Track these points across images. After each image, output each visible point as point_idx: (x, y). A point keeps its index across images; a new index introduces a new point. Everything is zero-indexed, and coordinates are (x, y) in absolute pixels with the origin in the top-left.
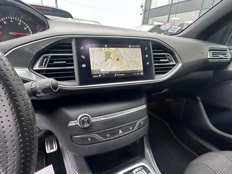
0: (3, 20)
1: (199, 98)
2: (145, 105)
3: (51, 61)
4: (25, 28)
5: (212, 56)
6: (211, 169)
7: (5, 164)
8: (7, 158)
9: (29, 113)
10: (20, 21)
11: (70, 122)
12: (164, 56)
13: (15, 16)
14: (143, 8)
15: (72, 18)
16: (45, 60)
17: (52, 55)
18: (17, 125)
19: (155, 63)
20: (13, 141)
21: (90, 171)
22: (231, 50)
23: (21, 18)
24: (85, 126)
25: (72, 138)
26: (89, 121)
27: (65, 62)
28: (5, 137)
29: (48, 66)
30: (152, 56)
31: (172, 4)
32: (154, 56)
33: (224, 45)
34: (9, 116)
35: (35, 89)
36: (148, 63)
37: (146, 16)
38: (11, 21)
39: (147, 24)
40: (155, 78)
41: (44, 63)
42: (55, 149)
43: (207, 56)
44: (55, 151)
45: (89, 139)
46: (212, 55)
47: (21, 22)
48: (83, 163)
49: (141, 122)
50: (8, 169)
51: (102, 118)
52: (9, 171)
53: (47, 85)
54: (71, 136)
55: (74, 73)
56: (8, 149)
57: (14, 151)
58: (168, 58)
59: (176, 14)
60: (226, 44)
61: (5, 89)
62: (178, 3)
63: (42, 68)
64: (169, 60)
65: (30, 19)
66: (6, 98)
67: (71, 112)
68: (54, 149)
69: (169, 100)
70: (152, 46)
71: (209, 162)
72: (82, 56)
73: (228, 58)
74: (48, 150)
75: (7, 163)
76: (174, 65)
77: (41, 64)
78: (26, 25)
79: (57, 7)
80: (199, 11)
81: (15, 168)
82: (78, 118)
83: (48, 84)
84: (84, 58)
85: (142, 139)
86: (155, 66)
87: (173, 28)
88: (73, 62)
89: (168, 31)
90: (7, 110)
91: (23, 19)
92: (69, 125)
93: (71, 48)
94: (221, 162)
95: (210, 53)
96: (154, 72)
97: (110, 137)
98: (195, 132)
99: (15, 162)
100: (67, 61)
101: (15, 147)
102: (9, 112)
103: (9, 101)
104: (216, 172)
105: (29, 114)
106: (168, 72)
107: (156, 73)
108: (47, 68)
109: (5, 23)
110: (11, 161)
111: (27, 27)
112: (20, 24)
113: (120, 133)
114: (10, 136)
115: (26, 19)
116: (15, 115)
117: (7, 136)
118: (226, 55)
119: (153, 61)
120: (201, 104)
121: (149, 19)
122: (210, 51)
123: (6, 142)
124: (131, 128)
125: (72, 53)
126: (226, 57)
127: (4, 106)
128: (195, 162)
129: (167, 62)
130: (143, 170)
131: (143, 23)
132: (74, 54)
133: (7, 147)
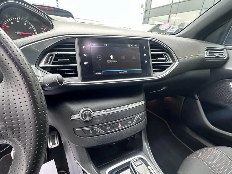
0: (10, 21)
1: (196, 96)
2: (143, 101)
3: (55, 59)
4: (30, 28)
5: (209, 56)
6: (205, 162)
7: (23, 141)
8: (26, 136)
9: (42, 100)
10: (26, 21)
11: (73, 115)
12: (162, 54)
13: (21, 17)
14: (144, 7)
15: (73, 17)
16: (50, 58)
17: (56, 53)
18: (33, 109)
19: (153, 61)
20: (30, 122)
21: (91, 162)
22: (227, 50)
23: (27, 18)
24: (87, 119)
25: (75, 131)
26: (90, 115)
27: (69, 60)
28: (24, 119)
29: (53, 64)
30: (150, 55)
31: (173, 4)
32: (152, 55)
33: (222, 44)
34: (27, 102)
35: (43, 83)
36: (146, 62)
37: (147, 16)
38: (17, 21)
39: (148, 23)
40: (152, 76)
41: (49, 61)
42: (57, 144)
43: (204, 55)
44: (57, 146)
45: (91, 132)
46: (209, 54)
47: (27, 23)
48: (85, 154)
49: (139, 117)
50: (26, 145)
51: (103, 113)
52: (28, 146)
53: (53, 79)
54: (73, 129)
55: (77, 70)
56: (26, 129)
57: (31, 131)
58: (166, 57)
59: (177, 13)
60: (223, 44)
61: (24, 79)
62: (179, 3)
63: (48, 65)
64: (166, 58)
65: (35, 19)
66: (25, 87)
67: (74, 107)
68: (55, 144)
69: (168, 98)
70: (150, 45)
71: (204, 157)
72: (84, 54)
73: (224, 58)
74: (50, 146)
75: (26, 140)
76: (171, 64)
77: (47, 62)
78: (31, 25)
79: (58, 6)
80: (200, 10)
81: (32, 144)
82: (80, 112)
83: (55, 79)
84: (86, 56)
85: (140, 133)
86: (153, 64)
87: (171, 28)
88: (76, 60)
89: (167, 31)
90: (25, 97)
91: (29, 19)
92: (71, 119)
93: (74, 47)
94: (216, 156)
95: (207, 52)
96: (152, 70)
97: (110, 130)
98: (192, 129)
99: (31, 139)
100: (70, 59)
101: (32, 127)
102: (27, 99)
103: (27, 89)
104: (211, 165)
105: (42, 102)
106: (165, 70)
107: (154, 71)
108: (52, 66)
109: (12, 23)
110: (29, 138)
111: (32, 27)
112: (25, 24)
113: (119, 126)
114: (28, 118)
115: (31, 20)
116: (32, 101)
117: (25, 118)
118: (222, 54)
119: (151, 60)
120: (199, 102)
121: (150, 18)
122: (206, 50)
123: (25, 123)
124: (130, 122)
125: (75, 51)
126: (223, 56)
127: (23, 93)
128: (191, 157)
129: (165, 61)
130: (140, 160)
131: (144, 23)
132: (77, 53)
133: (25, 127)
